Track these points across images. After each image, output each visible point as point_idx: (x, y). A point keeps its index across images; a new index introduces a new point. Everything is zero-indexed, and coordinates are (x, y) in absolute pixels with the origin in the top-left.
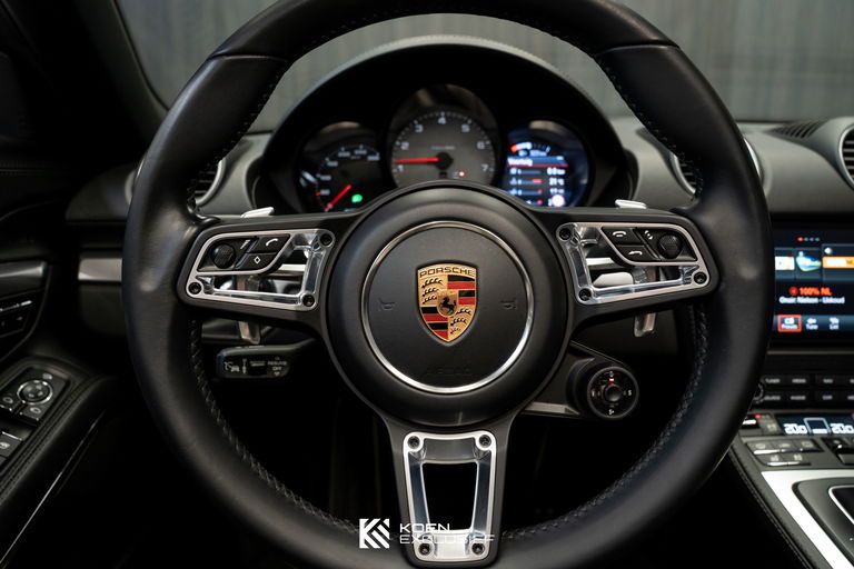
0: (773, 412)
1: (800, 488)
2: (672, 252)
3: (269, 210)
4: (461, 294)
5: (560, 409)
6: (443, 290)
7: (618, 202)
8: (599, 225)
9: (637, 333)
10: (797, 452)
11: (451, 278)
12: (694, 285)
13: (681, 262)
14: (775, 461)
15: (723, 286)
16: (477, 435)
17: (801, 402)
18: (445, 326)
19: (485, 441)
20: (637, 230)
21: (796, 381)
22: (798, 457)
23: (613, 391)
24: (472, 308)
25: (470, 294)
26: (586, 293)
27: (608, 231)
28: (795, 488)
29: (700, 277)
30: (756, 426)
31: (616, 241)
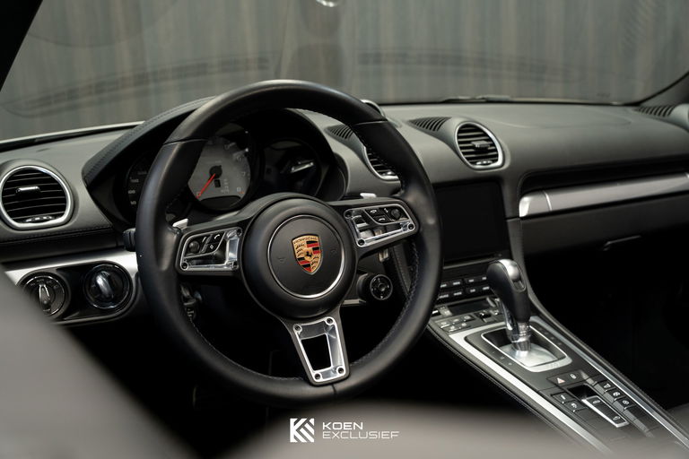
0: (446, 305)
1: (469, 338)
2: (397, 217)
3: (186, 221)
4: (314, 249)
5: (356, 301)
6: (306, 249)
7: (362, 194)
8: (363, 209)
9: (381, 259)
10: (463, 322)
11: (308, 243)
12: (409, 231)
13: (401, 221)
14: (453, 328)
15: (421, 230)
16: (325, 319)
17: (459, 296)
18: (309, 265)
19: (329, 321)
20: (380, 208)
21: (455, 284)
22: (464, 325)
23: (381, 286)
24: (319, 255)
25: (318, 248)
26: (362, 242)
27: (368, 211)
28: (466, 339)
29: (411, 226)
30: (439, 314)
31: (372, 215)
